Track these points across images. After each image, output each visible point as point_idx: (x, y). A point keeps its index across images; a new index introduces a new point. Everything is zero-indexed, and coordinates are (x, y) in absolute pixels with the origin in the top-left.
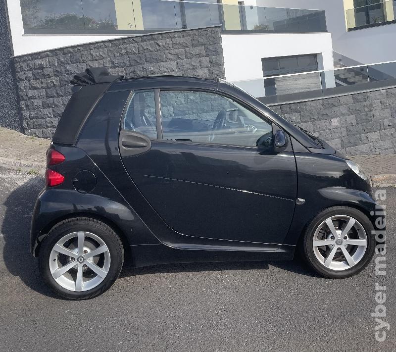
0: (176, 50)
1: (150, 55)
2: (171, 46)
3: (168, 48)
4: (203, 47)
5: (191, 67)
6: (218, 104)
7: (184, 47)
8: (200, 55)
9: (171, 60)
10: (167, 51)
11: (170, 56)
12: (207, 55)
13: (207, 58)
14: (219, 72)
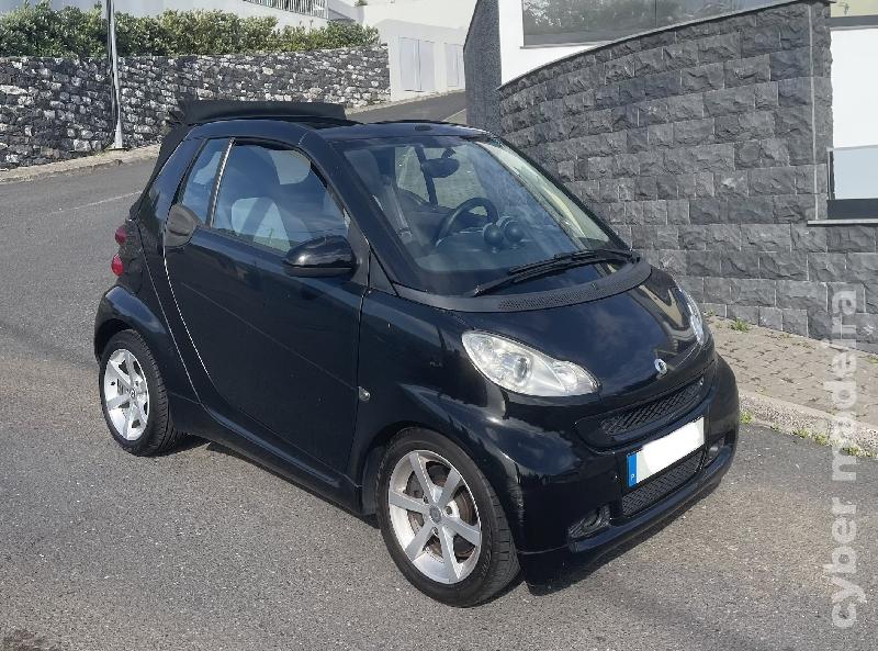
0: (705, 67)
1: (653, 79)
2: (694, 56)
3: (689, 63)
4: (767, 56)
5: (733, 109)
6: (789, 203)
7: (722, 58)
8: (755, 78)
9: (692, 90)
10: (686, 69)
11: (692, 82)
12: (774, 78)
13: (774, 86)
14: (797, 122)
